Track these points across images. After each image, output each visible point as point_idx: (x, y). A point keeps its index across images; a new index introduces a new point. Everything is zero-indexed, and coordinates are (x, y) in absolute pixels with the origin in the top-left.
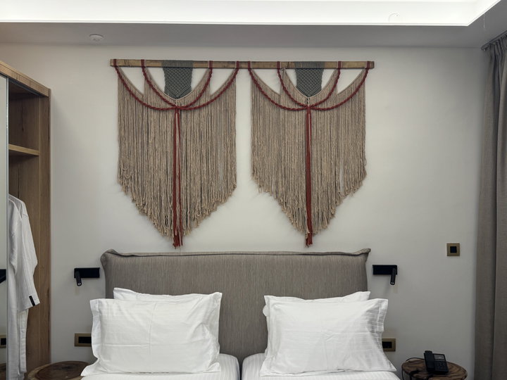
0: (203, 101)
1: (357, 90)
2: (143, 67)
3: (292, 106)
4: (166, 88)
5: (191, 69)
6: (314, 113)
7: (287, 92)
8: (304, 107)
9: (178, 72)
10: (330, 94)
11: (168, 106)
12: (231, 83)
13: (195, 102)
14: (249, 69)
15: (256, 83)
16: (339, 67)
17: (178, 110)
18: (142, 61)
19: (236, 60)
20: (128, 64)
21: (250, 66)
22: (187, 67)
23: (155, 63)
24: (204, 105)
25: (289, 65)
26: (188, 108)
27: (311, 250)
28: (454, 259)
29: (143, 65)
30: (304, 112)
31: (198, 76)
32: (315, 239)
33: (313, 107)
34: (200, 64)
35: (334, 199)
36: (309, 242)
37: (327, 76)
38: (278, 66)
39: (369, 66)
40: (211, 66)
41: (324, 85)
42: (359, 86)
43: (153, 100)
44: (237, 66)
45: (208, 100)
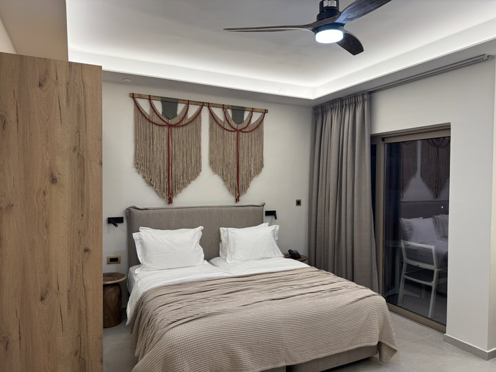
0: (184, 123)
1: (260, 123)
2: (150, 100)
3: (230, 129)
4: (163, 112)
5: (177, 103)
6: (241, 133)
7: (228, 121)
8: (236, 130)
9: (169, 104)
10: (248, 124)
11: (165, 124)
12: (199, 113)
13: (180, 122)
14: (209, 107)
15: (212, 115)
16: (252, 110)
17: (170, 126)
18: (150, 96)
19: (202, 101)
20: (141, 97)
21: (209, 105)
22: (175, 102)
23: (157, 98)
24: (185, 125)
25: (229, 107)
26: (175, 126)
27: (238, 204)
28: (299, 207)
29: (150, 98)
30: (236, 133)
31: (181, 107)
32: (241, 198)
33: (240, 130)
34: (183, 101)
35: (250, 178)
36: (237, 200)
37: (246, 114)
38: (223, 107)
39: (266, 111)
40: (188, 103)
41: (245, 119)
42: (261, 122)
43: (156, 119)
44: (202, 104)
45: (187, 121)
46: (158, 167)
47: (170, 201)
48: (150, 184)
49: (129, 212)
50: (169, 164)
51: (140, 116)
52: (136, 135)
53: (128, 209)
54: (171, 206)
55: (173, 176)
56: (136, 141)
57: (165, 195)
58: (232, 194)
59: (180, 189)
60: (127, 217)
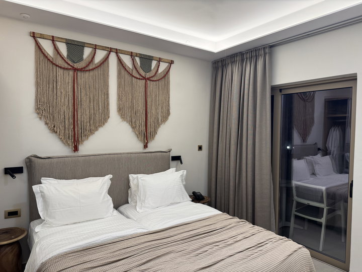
0: (91, 67)
1: (167, 73)
2: (53, 41)
3: (138, 76)
4: (68, 55)
5: (84, 47)
6: (148, 82)
7: (136, 68)
8: (144, 78)
9: (75, 47)
10: (156, 73)
11: (70, 67)
12: (106, 59)
13: (87, 66)
14: (117, 53)
15: (120, 61)
16: (160, 60)
17: (75, 70)
18: (53, 37)
19: (110, 47)
20: (43, 37)
21: (117, 52)
22: (81, 46)
23: (61, 40)
24: (92, 69)
25: (137, 55)
26: (82, 70)
28: (200, 152)
29: (53, 40)
30: (144, 81)
31: (87, 52)
32: (149, 145)
33: (148, 79)
34: (90, 45)
35: (157, 125)
36: (146, 146)
37: (154, 63)
38: (132, 55)
39: (172, 62)
40: (95, 47)
41: (152, 68)
43: (60, 62)
44: (110, 50)
45: (94, 67)
46: (62, 113)
47: (76, 149)
48: (53, 130)
49: (29, 161)
50: (75, 110)
51: (42, 57)
52: (37, 78)
53: (28, 158)
54: (76, 154)
55: (79, 122)
56: (38, 84)
57: (70, 142)
58: (141, 141)
59: (87, 136)
60: (27, 167)
